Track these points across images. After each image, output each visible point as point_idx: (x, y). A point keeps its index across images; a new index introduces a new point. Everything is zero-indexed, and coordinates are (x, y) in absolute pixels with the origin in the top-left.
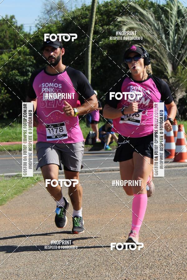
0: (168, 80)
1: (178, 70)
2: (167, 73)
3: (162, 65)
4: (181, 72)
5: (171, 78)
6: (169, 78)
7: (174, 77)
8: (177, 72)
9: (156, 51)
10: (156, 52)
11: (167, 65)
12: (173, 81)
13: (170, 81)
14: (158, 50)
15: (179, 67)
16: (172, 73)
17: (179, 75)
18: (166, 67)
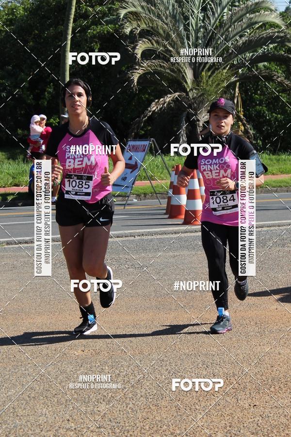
0: (187, 94)
1: (202, 79)
2: (186, 82)
3: (179, 71)
4: (207, 81)
5: (191, 90)
6: (188, 90)
7: (196, 89)
8: (201, 81)
9: (171, 48)
10: (170, 51)
11: (186, 71)
12: (195, 95)
13: (191, 95)
14: (173, 47)
15: (204, 73)
16: (193, 82)
17: (203, 85)
18: (184, 74)
